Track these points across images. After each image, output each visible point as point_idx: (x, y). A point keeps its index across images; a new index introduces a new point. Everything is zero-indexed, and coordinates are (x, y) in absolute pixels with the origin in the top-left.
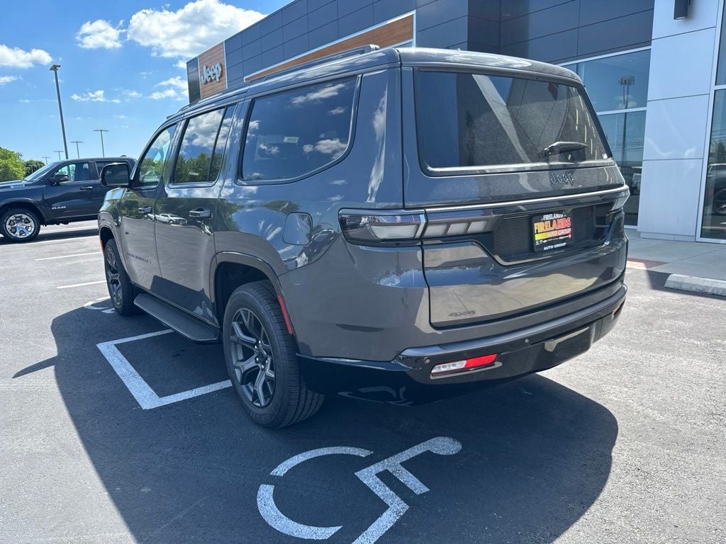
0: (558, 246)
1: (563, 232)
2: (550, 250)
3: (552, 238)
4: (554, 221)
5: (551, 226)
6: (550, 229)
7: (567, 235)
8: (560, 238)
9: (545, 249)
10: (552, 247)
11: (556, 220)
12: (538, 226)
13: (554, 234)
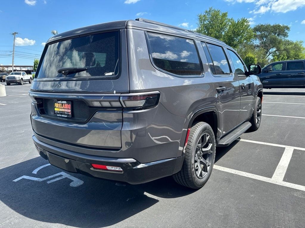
0: (63, 116)
1: (66, 110)
2: (59, 117)
3: (62, 112)
4: (63, 104)
5: (62, 106)
6: (61, 107)
7: (69, 112)
8: (65, 113)
9: (58, 115)
10: (61, 115)
11: (64, 104)
12: (56, 105)
13: (63, 110)
